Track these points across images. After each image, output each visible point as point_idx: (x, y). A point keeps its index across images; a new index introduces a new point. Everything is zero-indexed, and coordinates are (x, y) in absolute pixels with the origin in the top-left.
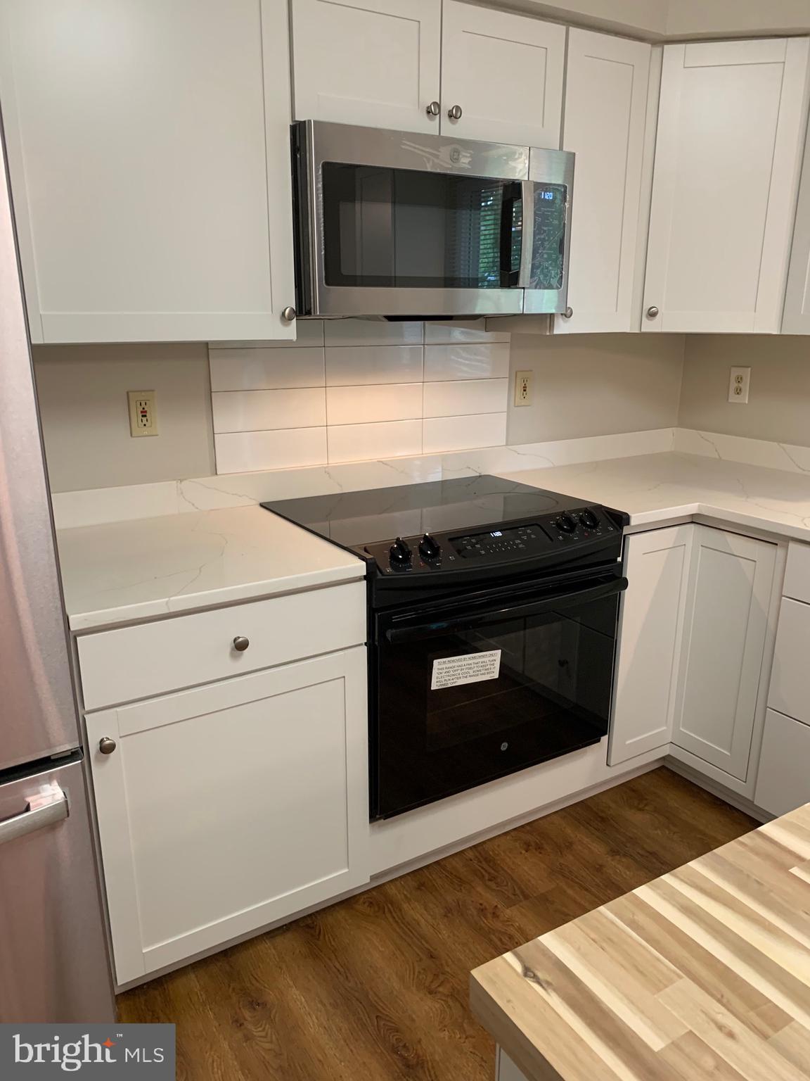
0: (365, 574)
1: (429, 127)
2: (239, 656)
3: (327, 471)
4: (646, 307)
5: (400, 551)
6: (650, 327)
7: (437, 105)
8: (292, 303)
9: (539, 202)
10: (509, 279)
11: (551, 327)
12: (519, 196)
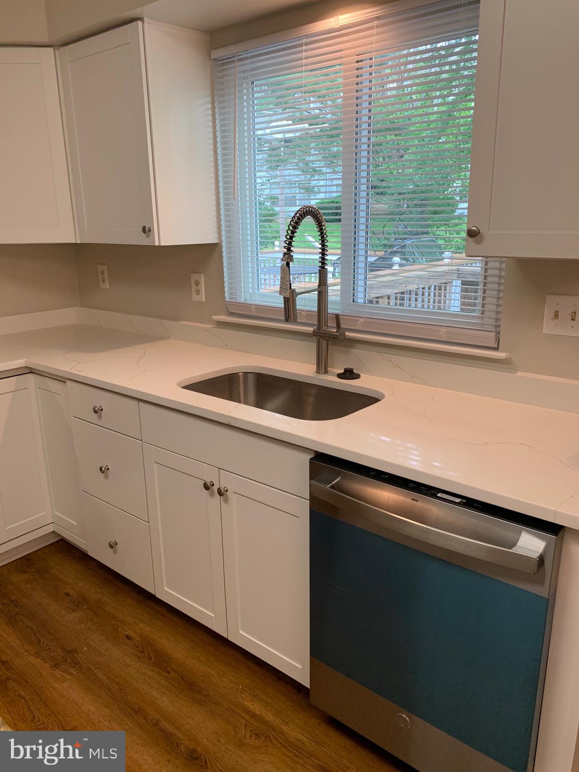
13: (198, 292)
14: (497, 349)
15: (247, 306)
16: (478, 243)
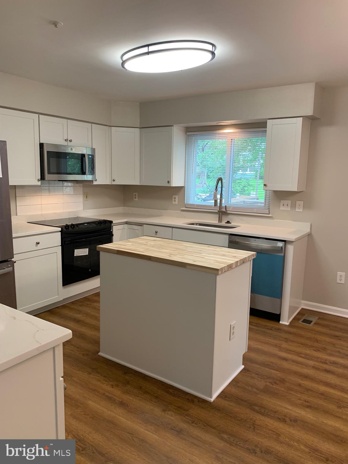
0: (61, 230)
1: (65, 143)
2: (37, 246)
3: (42, 215)
4: (113, 179)
5: (67, 227)
6: (114, 183)
7: (67, 139)
8: (40, 178)
9: (89, 158)
10: (83, 173)
11: (93, 183)
12: (85, 157)
13: (175, 201)
14: (269, 214)
15: (194, 205)
16: (266, 187)
